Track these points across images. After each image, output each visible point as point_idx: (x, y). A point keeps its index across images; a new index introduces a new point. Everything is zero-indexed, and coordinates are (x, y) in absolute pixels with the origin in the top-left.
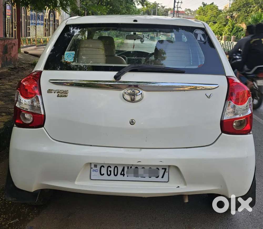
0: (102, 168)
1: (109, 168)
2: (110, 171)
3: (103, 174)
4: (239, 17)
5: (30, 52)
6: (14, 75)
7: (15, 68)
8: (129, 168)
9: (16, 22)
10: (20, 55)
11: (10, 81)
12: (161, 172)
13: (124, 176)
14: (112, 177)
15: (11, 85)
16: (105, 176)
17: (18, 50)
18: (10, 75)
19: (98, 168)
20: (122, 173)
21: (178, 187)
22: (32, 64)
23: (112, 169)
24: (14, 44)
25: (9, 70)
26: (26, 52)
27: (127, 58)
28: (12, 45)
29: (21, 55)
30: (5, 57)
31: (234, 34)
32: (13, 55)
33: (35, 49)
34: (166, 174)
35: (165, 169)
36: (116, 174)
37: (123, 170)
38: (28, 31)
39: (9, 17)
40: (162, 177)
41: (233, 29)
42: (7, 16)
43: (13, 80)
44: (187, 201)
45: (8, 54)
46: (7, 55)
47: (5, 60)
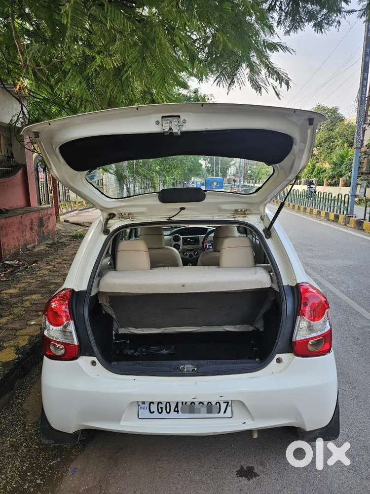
0: (152, 404)
1: (160, 404)
2: (161, 408)
3: (153, 412)
4: (320, 154)
5: (71, 220)
6: (52, 254)
7: (54, 244)
8: (184, 404)
9: (52, 186)
10: (59, 225)
11: (48, 264)
12: (223, 406)
13: (178, 413)
14: (164, 414)
15: (49, 270)
16: (156, 415)
17: (57, 219)
18: (47, 254)
19: (147, 405)
20: (176, 410)
21: (245, 423)
22: (73, 236)
23: (164, 406)
24: (51, 214)
25: (46, 247)
26: (66, 221)
27: (181, 237)
28: (48, 216)
29: (61, 225)
30: (41, 231)
31: (315, 177)
32: (50, 228)
33: (77, 215)
34: (229, 409)
35: (228, 403)
36: (168, 411)
37: (177, 406)
38: (67, 194)
39: (43, 180)
40: (225, 412)
41: (313, 170)
42: (41, 180)
43: (51, 261)
44: (256, 436)
45: (45, 227)
46: (43, 228)
47: (42, 235)
